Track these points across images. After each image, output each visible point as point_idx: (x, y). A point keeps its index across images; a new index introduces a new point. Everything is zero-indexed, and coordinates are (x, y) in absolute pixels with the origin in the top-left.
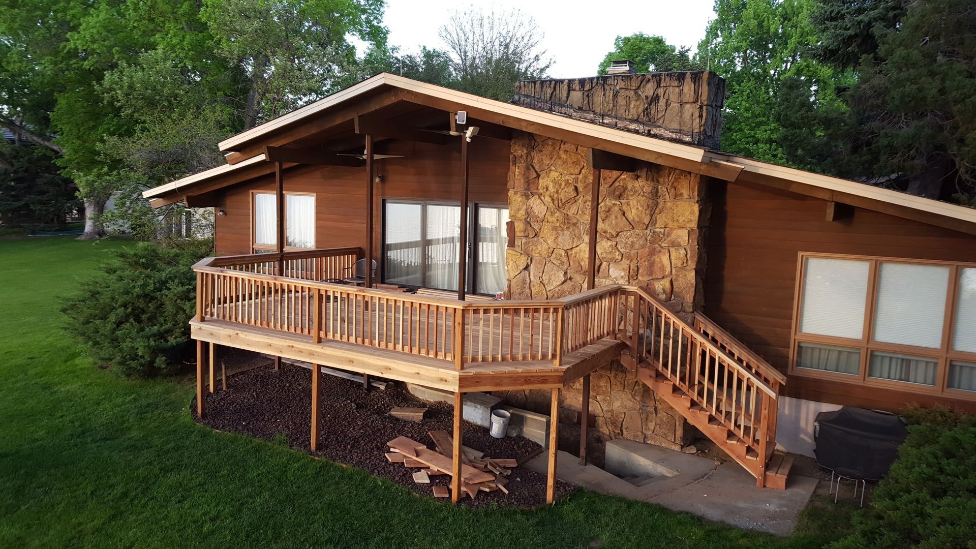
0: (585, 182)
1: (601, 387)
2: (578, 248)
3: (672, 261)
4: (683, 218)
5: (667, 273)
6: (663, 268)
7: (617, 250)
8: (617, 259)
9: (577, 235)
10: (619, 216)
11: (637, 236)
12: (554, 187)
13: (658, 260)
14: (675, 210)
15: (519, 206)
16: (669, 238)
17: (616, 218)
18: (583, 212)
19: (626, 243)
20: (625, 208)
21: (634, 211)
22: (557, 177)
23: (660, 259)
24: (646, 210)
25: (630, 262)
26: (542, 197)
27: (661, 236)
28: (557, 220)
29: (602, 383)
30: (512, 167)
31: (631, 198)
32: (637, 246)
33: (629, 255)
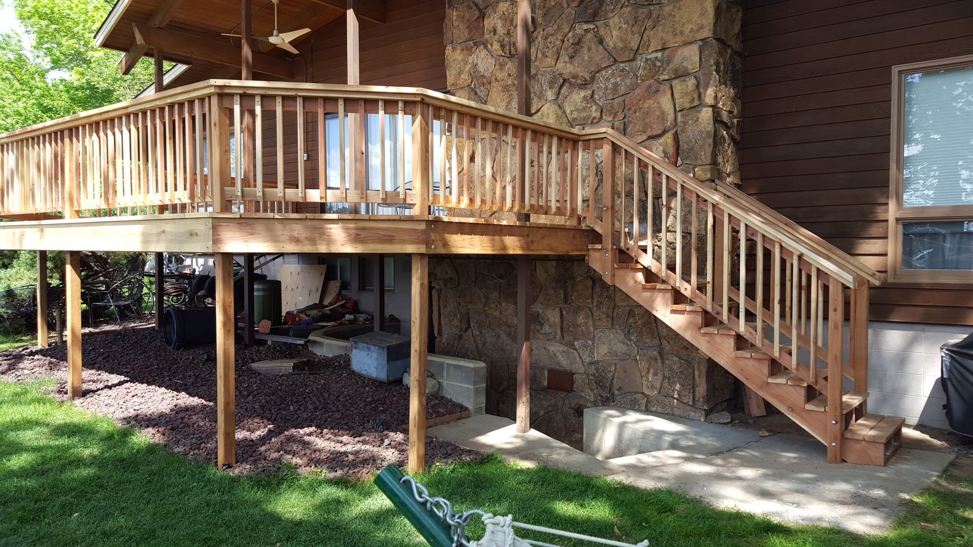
0: (544, 7)
1: (580, 326)
2: (539, 113)
3: (677, 101)
4: (691, 26)
5: (669, 124)
6: (663, 116)
7: (593, 103)
8: (594, 118)
9: (538, 93)
10: (593, 46)
11: (622, 74)
12: (504, 26)
13: (656, 105)
14: (677, 17)
15: (460, 68)
16: (671, 66)
17: (589, 49)
18: (543, 54)
19: (606, 88)
20: (602, 32)
21: (615, 33)
22: (507, 10)
23: (658, 103)
24: (633, 26)
25: (614, 118)
26: (489, 46)
27: (658, 64)
28: (509, 75)
29: (581, 320)
30: (448, 11)
31: (611, 15)
32: (622, 90)
33: (612, 107)
